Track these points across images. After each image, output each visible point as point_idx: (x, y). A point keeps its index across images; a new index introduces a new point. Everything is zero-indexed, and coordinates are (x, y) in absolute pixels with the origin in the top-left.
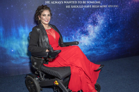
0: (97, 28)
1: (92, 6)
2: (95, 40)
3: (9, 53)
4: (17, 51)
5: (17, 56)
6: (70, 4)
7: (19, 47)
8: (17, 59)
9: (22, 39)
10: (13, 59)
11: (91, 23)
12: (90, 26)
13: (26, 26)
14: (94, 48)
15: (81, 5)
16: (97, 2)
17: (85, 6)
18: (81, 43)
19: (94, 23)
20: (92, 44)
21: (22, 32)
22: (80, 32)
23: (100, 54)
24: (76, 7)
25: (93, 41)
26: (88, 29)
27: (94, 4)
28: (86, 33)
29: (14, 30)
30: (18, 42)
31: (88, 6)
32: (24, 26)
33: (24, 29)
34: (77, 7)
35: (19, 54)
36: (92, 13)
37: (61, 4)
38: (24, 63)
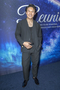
0: (56, 41)
1: (52, 27)
2: (55, 48)
4: (5, 59)
7: (6, 56)
8: (5, 64)
9: (8, 50)
10: (3, 64)
11: (52, 38)
12: (51, 40)
14: (54, 54)
15: (45, 26)
16: (55, 24)
17: (48, 27)
18: (46, 51)
19: (54, 37)
20: (53, 51)
21: (8, 46)
22: (45, 44)
23: (58, 56)
25: (54, 49)
26: (50, 41)
27: (53, 26)
28: (49, 44)
29: (3, 45)
30: (6, 53)
31: (50, 27)
32: (9, 42)
33: (9, 44)
34: (43, 28)
35: (6, 60)
36: (52, 31)
38: (10, 66)
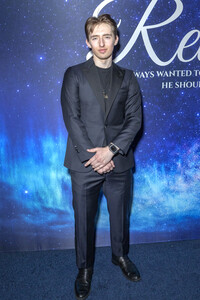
3: (17, 198)
4: (37, 193)
5: (37, 205)
6: (173, 79)
7: (42, 184)
8: (35, 213)
9: (49, 164)
10: (27, 212)
13: (61, 134)
21: (49, 148)
22: (197, 152)
24: (189, 85)
29: (31, 144)
30: (40, 173)
32: (55, 135)
33: (56, 141)
34: (193, 84)
35: (40, 200)
37: (150, 79)
38: (52, 223)
